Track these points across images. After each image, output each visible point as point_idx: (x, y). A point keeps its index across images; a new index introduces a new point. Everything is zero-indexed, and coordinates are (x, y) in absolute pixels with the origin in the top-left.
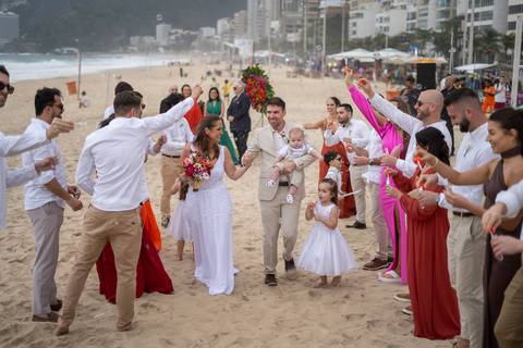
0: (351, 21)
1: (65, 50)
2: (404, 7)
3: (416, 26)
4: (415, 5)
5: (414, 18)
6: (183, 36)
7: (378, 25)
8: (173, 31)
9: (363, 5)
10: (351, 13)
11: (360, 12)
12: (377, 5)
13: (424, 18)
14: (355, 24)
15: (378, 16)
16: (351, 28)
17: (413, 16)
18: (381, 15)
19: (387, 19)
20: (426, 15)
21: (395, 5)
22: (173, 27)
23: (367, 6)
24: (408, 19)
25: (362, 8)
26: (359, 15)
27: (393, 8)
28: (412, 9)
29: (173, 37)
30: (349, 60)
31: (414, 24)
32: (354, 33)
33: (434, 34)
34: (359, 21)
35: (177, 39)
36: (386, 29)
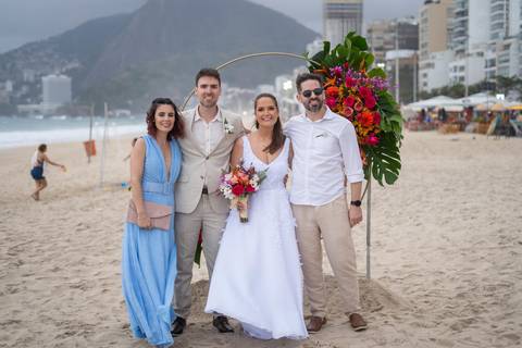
0: (421, 72)
1: (118, 112)
2: (481, 54)
3: (496, 74)
4: (494, 51)
5: (493, 64)
6: (240, 95)
7: (452, 75)
8: (230, 90)
9: (434, 54)
10: (421, 63)
11: (431, 61)
12: (449, 53)
13: (506, 64)
14: (425, 75)
15: (452, 65)
16: (422, 80)
17: (493, 63)
18: (455, 64)
19: (462, 68)
20: (507, 61)
21: (470, 51)
22: (230, 86)
23: (438, 55)
24: (486, 67)
25: (433, 58)
26: (430, 66)
27: (469, 55)
28: (490, 55)
29: (230, 97)
30: (430, 109)
31: (494, 72)
32: (425, 84)
33: (519, 81)
34: (430, 72)
35: (234, 98)
36: (462, 79)
